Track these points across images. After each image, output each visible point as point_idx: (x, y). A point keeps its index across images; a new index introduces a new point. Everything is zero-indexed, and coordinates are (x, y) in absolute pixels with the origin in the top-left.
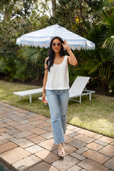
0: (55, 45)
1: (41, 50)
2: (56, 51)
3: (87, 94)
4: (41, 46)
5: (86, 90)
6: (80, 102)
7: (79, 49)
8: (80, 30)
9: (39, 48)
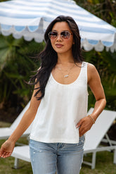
0: (56, 34)
1: (16, 44)
2: (57, 50)
3: (108, 149)
4: (18, 35)
5: (108, 140)
6: (93, 165)
7: (99, 49)
8: (104, 7)
9: (11, 38)
